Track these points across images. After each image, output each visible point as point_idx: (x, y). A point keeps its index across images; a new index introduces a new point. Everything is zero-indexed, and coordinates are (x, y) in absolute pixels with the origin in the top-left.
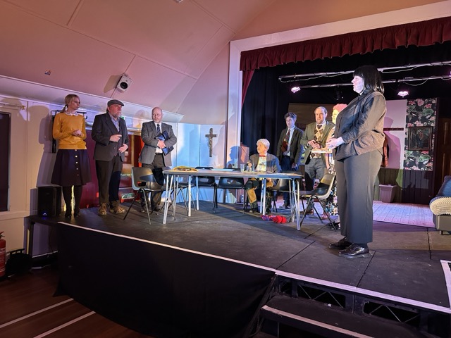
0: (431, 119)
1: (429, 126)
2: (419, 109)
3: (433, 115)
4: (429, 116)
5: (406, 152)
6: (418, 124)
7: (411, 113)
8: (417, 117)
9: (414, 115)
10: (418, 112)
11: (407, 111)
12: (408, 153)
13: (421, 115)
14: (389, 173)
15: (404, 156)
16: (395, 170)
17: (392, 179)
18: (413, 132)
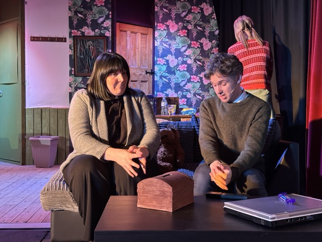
0: (105, 25)
1: (102, 36)
2: (87, 7)
3: (107, 18)
4: (101, 20)
5: (72, 78)
6: (88, 31)
7: (76, 12)
8: (85, 20)
9: (80, 15)
10: (85, 12)
11: (70, 9)
12: (75, 81)
13: (90, 16)
14: (48, 117)
15: (70, 86)
16: (57, 110)
17: (54, 127)
18: (80, 45)
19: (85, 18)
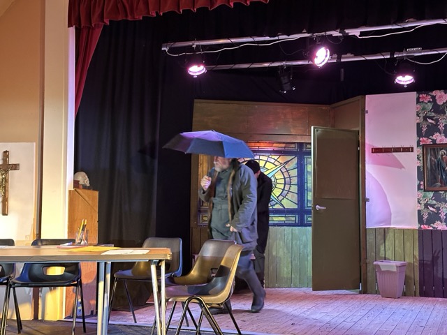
2: (439, 110)
5: (421, 194)
6: (439, 138)
7: (425, 118)
8: (437, 125)
9: (430, 121)
10: (437, 116)
11: (418, 115)
12: (424, 197)
13: (443, 121)
14: (392, 238)
15: (418, 202)
16: (403, 231)
17: (399, 250)
18: (431, 155)
19: (436, 123)
